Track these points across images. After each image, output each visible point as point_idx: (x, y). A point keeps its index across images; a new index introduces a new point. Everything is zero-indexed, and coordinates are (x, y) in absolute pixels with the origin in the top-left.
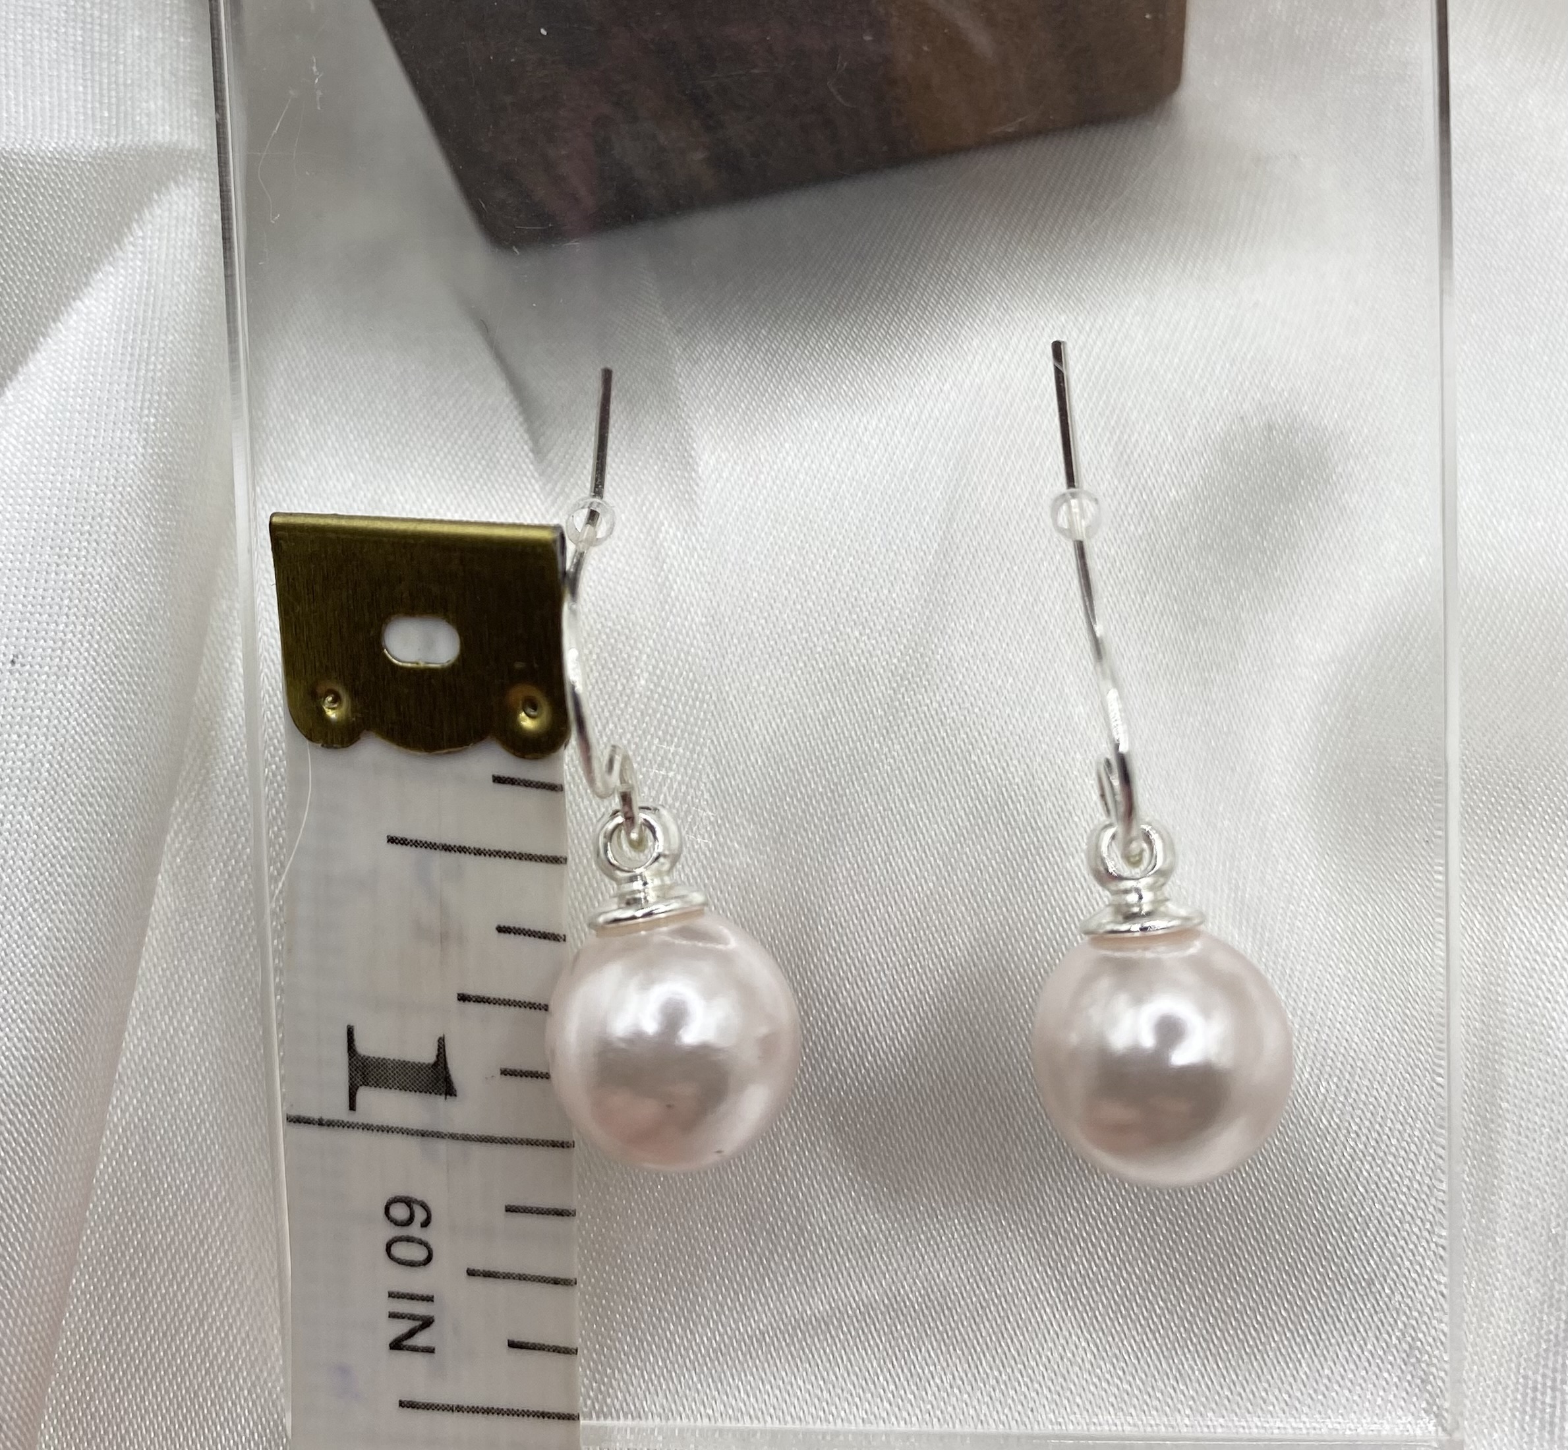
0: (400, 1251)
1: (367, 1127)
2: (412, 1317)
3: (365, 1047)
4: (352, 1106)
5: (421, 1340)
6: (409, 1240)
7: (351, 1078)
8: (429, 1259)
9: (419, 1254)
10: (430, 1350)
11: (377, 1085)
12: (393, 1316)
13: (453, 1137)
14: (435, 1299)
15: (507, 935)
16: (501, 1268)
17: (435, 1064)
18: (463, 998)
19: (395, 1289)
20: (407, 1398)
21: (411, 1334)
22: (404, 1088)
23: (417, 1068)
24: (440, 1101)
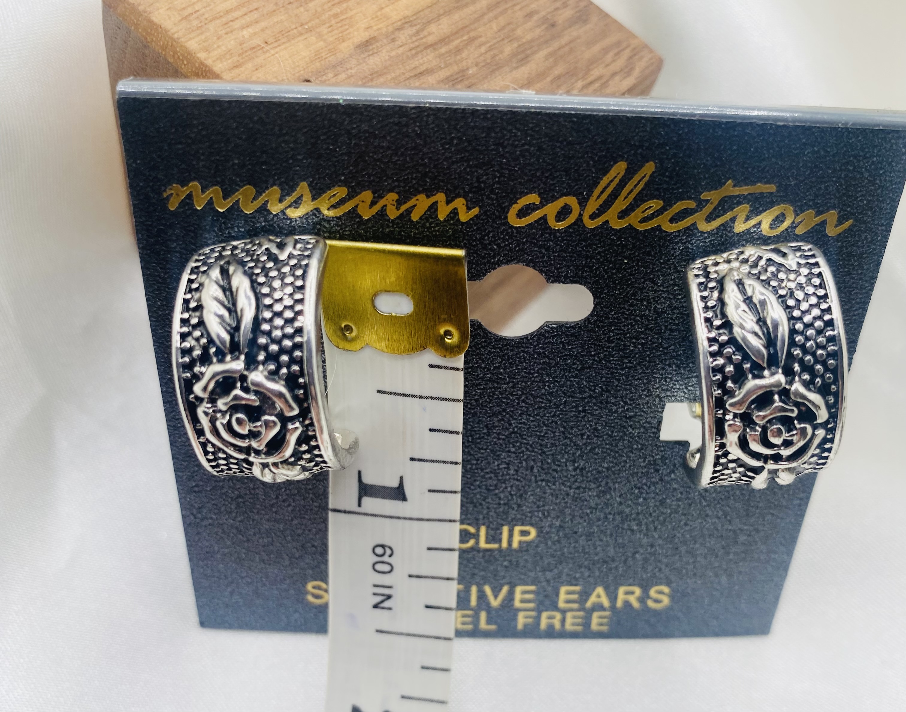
0: (379, 567)
1: (366, 514)
2: (383, 595)
3: (368, 480)
4: (360, 505)
5: (386, 604)
6: (383, 562)
7: (359, 492)
8: (391, 571)
9: (387, 568)
10: (390, 609)
11: (371, 496)
12: (375, 594)
13: (405, 518)
14: (393, 587)
15: (433, 432)
16: (423, 574)
17: (398, 487)
18: (412, 459)
19: (376, 583)
20: (380, 628)
21: (382, 602)
22: (384, 497)
23: (391, 489)
24: (399, 503)
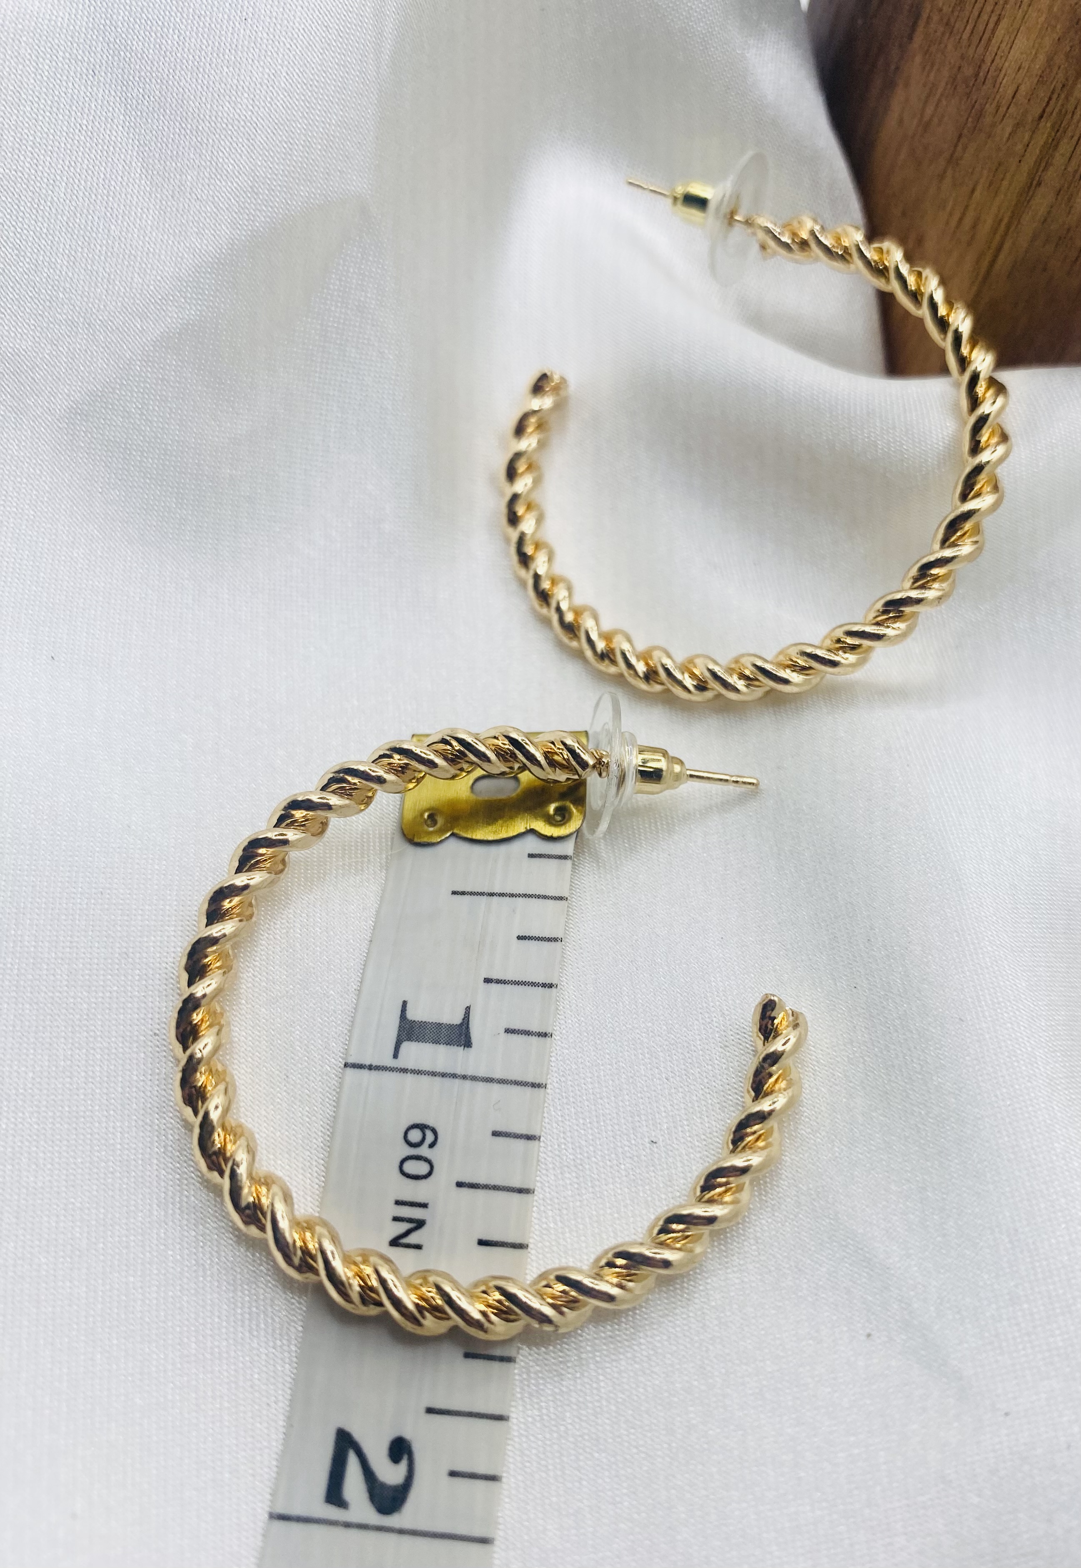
0: (412, 1167)
1: (404, 1071)
2: (410, 1220)
3: (413, 1014)
4: (395, 1056)
5: (412, 1239)
6: (418, 1158)
7: (399, 1035)
8: (430, 1174)
9: (423, 1168)
10: (418, 1247)
11: (418, 1040)
12: (396, 1219)
13: (465, 1077)
14: (429, 1206)
15: (523, 941)
16: (482, 1181)
17: (461, 1024)
18: (487, 981)
19: (400, 1198)
21: (407, 1234)
22: (437, 1042)
23: (449, 1027)
24: (460, 1051)
